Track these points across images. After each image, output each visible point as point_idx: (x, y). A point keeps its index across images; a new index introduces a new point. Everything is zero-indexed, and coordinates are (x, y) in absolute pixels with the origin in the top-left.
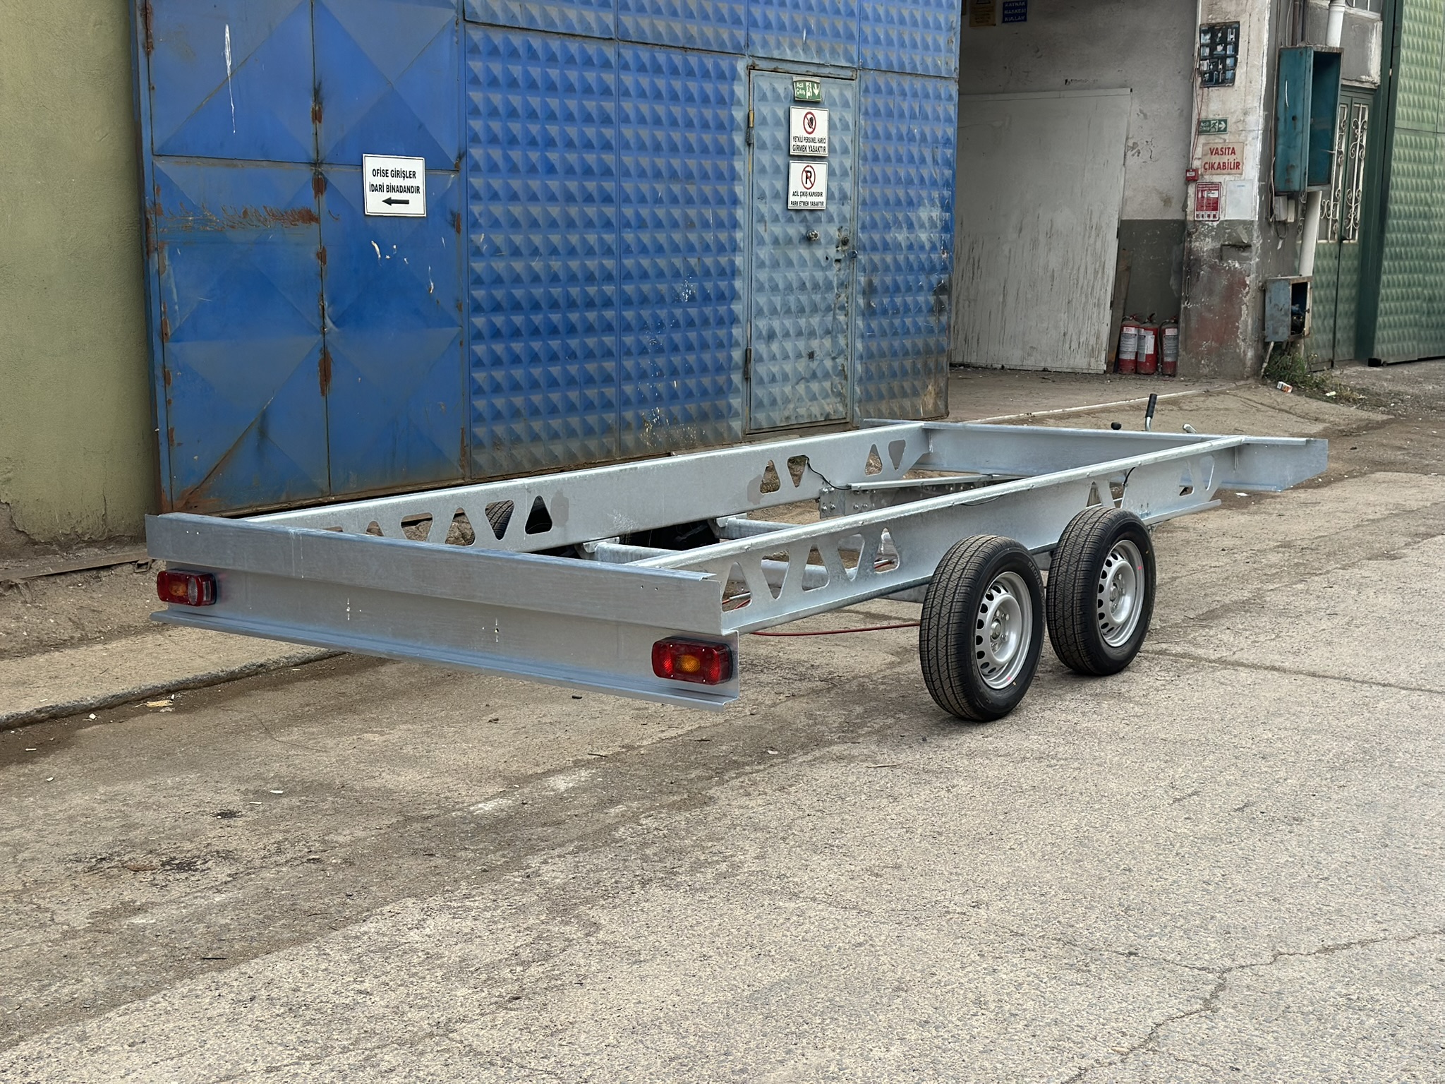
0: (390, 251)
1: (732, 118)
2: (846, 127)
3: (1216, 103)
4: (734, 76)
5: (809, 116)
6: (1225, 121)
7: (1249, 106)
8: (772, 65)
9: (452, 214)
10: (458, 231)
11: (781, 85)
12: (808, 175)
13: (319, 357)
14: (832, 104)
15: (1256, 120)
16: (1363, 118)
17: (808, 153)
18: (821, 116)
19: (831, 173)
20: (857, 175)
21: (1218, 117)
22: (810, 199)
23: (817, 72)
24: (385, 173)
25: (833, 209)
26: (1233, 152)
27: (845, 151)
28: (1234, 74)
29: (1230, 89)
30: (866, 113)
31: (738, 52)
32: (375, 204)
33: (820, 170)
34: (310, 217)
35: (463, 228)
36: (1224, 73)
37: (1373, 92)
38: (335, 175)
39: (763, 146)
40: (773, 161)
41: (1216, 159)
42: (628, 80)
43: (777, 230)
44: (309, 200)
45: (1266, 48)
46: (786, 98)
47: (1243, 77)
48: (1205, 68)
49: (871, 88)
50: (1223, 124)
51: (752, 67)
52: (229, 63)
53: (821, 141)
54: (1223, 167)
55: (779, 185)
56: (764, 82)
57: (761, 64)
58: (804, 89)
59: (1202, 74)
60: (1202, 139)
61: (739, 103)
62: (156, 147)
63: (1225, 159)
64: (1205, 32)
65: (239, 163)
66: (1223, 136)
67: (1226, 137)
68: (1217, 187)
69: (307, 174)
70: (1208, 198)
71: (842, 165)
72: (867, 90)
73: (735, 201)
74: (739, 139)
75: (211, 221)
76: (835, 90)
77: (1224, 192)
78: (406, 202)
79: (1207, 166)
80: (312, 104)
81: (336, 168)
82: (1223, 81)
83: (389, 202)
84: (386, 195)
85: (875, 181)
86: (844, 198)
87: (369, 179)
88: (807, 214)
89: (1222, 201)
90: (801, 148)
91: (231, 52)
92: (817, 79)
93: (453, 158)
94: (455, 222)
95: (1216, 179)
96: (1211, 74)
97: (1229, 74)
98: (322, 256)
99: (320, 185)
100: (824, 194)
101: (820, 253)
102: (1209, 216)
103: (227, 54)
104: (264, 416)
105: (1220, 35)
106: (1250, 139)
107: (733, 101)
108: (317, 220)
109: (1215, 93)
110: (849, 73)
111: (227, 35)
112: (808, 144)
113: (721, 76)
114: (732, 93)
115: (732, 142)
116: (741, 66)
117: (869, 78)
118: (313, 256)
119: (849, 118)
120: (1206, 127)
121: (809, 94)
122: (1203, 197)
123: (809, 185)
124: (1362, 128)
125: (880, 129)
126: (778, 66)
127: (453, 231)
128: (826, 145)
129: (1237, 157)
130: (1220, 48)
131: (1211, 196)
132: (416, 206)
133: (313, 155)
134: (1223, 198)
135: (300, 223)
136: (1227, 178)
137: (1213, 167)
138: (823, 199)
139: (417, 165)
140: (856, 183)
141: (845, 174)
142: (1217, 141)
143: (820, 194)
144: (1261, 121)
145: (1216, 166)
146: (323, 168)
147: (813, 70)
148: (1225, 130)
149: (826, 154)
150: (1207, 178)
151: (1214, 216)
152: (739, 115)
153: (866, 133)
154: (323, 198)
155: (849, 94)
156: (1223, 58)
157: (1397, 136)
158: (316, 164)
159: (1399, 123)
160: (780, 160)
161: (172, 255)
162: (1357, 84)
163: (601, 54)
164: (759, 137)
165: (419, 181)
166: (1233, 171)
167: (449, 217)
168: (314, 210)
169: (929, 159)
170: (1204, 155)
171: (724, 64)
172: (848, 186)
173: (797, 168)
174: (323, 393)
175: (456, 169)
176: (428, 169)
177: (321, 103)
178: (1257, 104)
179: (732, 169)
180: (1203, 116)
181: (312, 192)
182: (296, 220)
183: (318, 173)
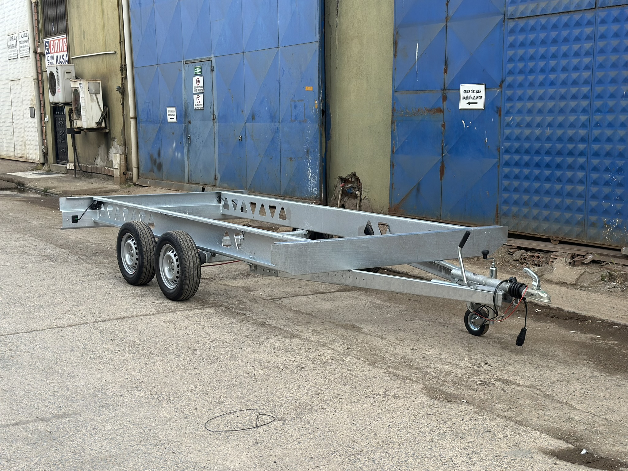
0: (469, 124)
9: (497, 108)
10: (500, 115)
13: (440, 165)
24: (468, 92)
32: (463, 105)
34: (440, 111)
38: (450, 94)
42: (604, 28)
44: (440, 105)
52: (417, 56)
62: (395, 89)
65: (419, 92)
69: (440, 94)
75: (408, 113)
78: (476, 103)
80: (444, 67)
81: (451, 91)
83: (469, 103)
84: (468, 101)
87: (462, 94)
91: (418, 53)
93: (499, 83)
94: (499, 111)
98: (443, 126)
99: (444, 98)
104: (419, 184)
108: (443, 112)
111: (417, 46)
118: (440, 126)
127: (497, 115)
132: (481, 105)
133: (443, 87)
135: (436, 113)
139: (482, 87)
146: (446, 92)
154: (446, 103)
158: (444, 90)
161: (397, 124)
165: (482, 94)
168: (442, 108)
174: (441, 179)
175: (501, 87)
176: (486, 88)
177: (447, 66)
181: (442, 101)
182: (435, 112)
183: (444, 94)
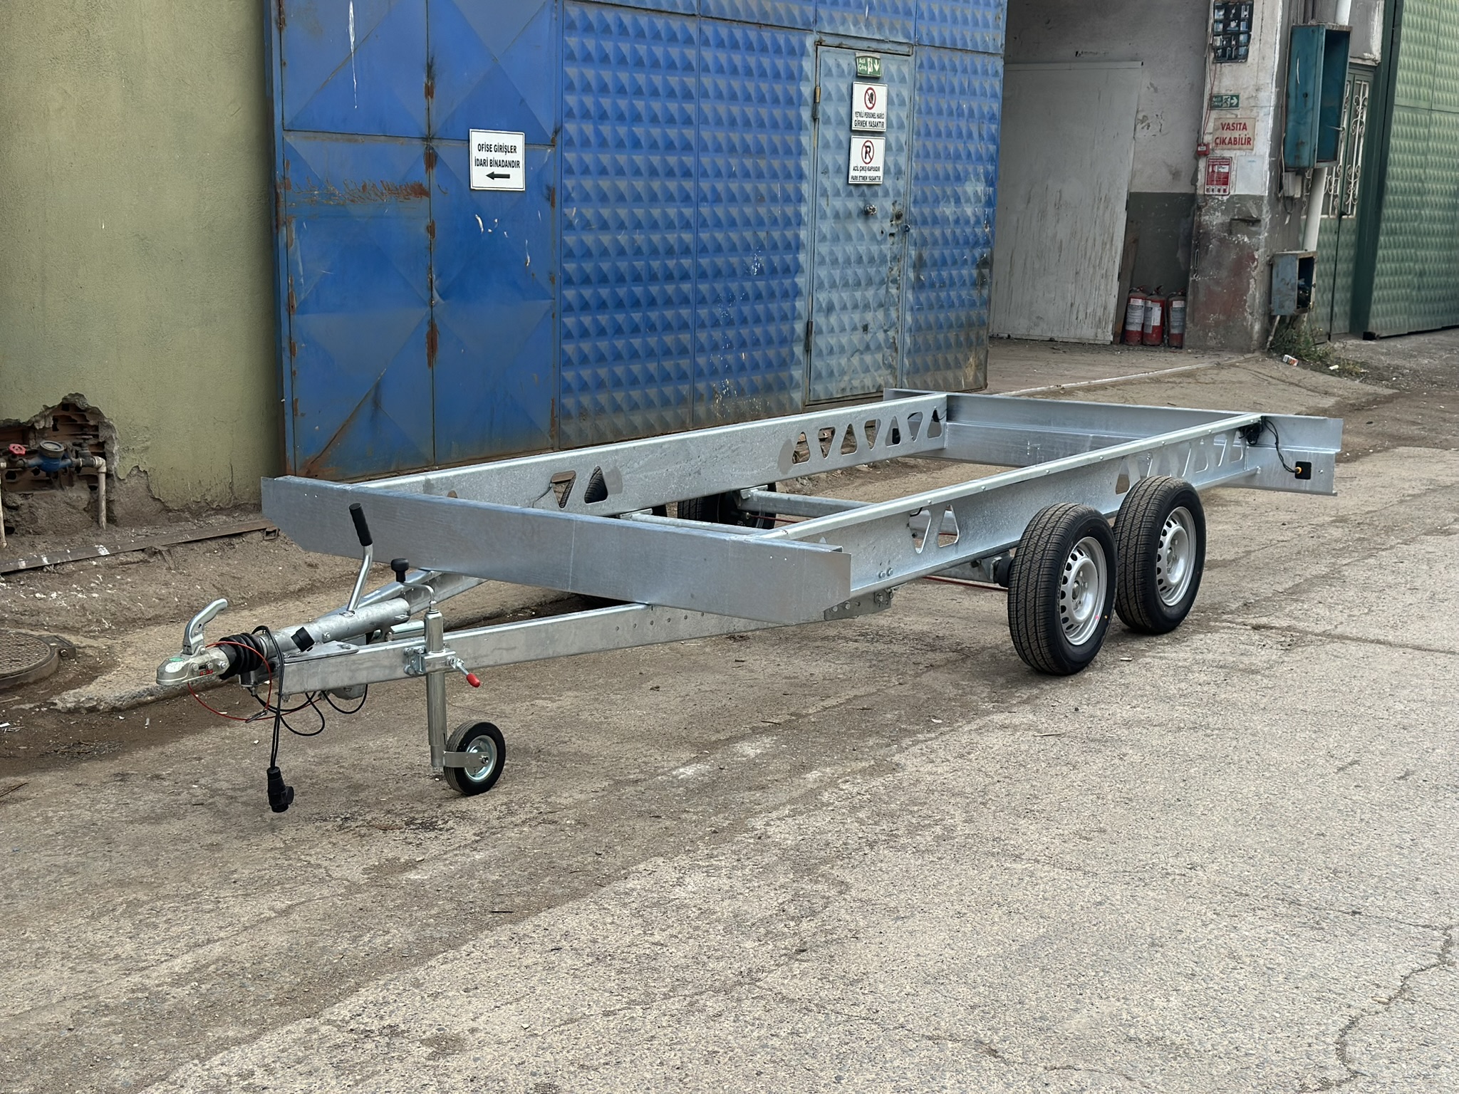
0: (492, 225)
1: (800, 94)
2: (902, 103)
3: (1227, 79)
4: (803, 52)
5: (870, 92)
6: (1237, 97)
7: (1261, 82)
8: (837, 41)
9: (548, 188)
10: (553, 205)
11: (845, 60)
12: (868, 150)
13: (426, 329)
14: (891, 80)
15: (1269, 96)
16: (1364, 95)
17: (868, 128)
18: (881, 91)
19: (888, 148)
20: (911, 150)
21: (1232, 93)
22: (868, 174)
23: (876, 48)
24: (489, 148)
25: (889, 183)
26: (1245, 128)
27: (901, 126)
28: (1247, 51)
29: (1242, 66)
30: (921, 89)
31: (807, 29)
32: (479, 179)
33: (879, 144)
34: (421, 191)
35: (557, 201)
36: (1237, 49)
37: (1374, 69)
38: (444, 150)
39: (827, 121)
40: (836, 136)
41: (1227, 135)
42: (708, 55)
43: (838, 203)
44: (420, 174)
45: (1279, 25)
46: (849, 73)
47: (1256, 53)
48: (1218, 44)
49: (925, 63)
50: (1235, 101)
51: (819, 43)
52: (352, 39)
53: (880, 116)
54: (1233, 142)
55: (841, 160)
56: (830, 58)
57: (828, 40)
58: (866, 64)
59: (1215, 49)
60: (1214, 114)
61: (807, 79)
62: (286, 122)
63: (1236, 134)
64: (1219, 8)
65: (360, 137)
66: (1235, 112)
67: (1238, 112)
68: (1228, 161)
69: (419, 148)
70: (1218, 172)
71: (898, 140)
72: (921, 66)
73: (801, 176)
74: (806, 114)
75: (334, 195)
76: (892, 66)
77: (1234, 167)
78: (507, 176)
79: (1218, 141)
80: (425, 79)
81: (445, 143)
82: (1236, 57)
83: (492, 176)
84: (489, 170)
85: (927, 155)
86: (899, 173)
87: (475, 154)
88: (865, 188)
89: (1232, 177)
90: (863, 123)
91: (355, 29)
92: (877, 55)
93: (550, 134)
94: (550, 198)
95: (1227, 154)
96: (1224, 49)
97: (1242, 50)
98: (431, 230)
99: (431, 159)
100: (881, 169)
101: (876, 227)
102: (1219, 191)
103: (351, 30)
104: (378, 387)
105: (1233, 11)
106: (1261, 114)
107: (801, 77)
108: (427, 194)
109: (1227, 68)
110: (905, 49)
111: (351, 11)
112: (868, 120)
113: (792, 52)
114: (801, 68)
115: (799, 117)
116: (809, 41)
117: (924, 54)
118: (423, 230)
119: (905, 94)
120: (1218, 102)
121: (870, 70)
122: (1213, 171)
123: (868, 160)
124: (1363, 105)
125: (933, 105)
126: (843, 43)
127: (548, 205)
128: (884, 120)
129: (1248, 133)
130: (1233, 24)
131: (1222, 170)
132: (516, 181)
133: (425, 131)
134: (1234, 173)
135: (412, 197)
136: (1238, 153)
137: (1224, 141)
138: (880, 173)
139: (517, 140)
140: (910, 159)
141: (900, 149)
142: (1229, 117)
143: (877, 169)
144: (1273, 97)
145: (1227, 141)
146: (434, 143)
147: (874, 45)
148: (1237, 105)
149: (884, 129)
150: (1218, 153)
151: (1225, 191)
152: (806, 90)
153: (920, 109)
154: (434, 172)
155: (905, 70)
156: (1237, 34)
157: (1397, 113)
158: (427, 138)
159: (1398, 100)
160: (843, 135)
161: (299, 227)
162: (1360, 62)
163: (685, 30)
164: (824, 113)
165: (519, 156)
166: (1245, 147)
167: (545, 191)
168: (425, 185)
169: (976, 135)
170: (1216, 130)
171: (794, 40)
172: (902, 160)
173: (857, 143)
174: (430, 364)
175: (553, 145)
176: (527, 143)
177: (433, 79)
178: (1269, 81)
179: (799, 143)
180: (1215, 90)
181: (424, 167)
182: (409, 194)
183: (429, 148)
